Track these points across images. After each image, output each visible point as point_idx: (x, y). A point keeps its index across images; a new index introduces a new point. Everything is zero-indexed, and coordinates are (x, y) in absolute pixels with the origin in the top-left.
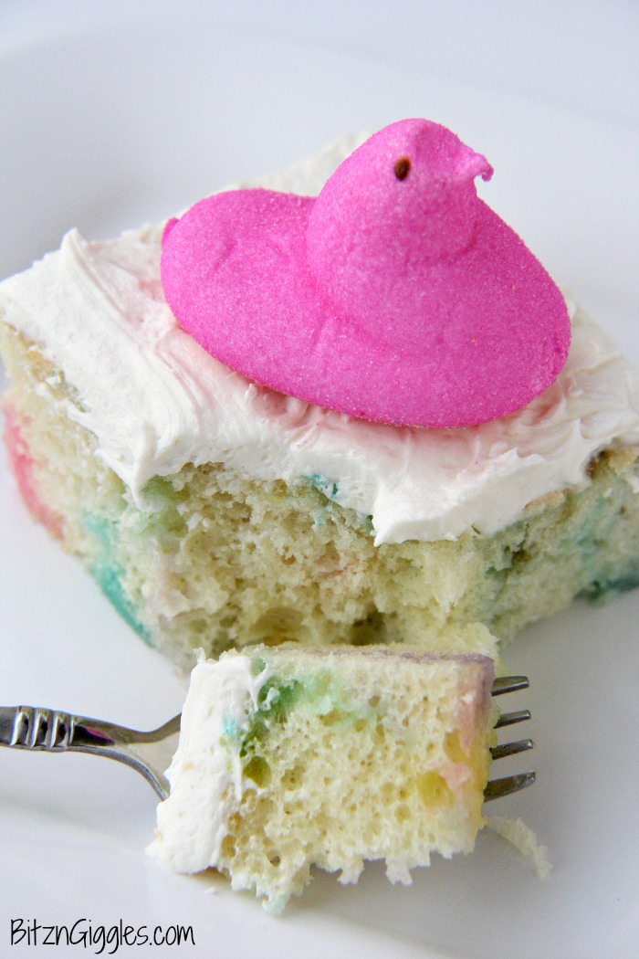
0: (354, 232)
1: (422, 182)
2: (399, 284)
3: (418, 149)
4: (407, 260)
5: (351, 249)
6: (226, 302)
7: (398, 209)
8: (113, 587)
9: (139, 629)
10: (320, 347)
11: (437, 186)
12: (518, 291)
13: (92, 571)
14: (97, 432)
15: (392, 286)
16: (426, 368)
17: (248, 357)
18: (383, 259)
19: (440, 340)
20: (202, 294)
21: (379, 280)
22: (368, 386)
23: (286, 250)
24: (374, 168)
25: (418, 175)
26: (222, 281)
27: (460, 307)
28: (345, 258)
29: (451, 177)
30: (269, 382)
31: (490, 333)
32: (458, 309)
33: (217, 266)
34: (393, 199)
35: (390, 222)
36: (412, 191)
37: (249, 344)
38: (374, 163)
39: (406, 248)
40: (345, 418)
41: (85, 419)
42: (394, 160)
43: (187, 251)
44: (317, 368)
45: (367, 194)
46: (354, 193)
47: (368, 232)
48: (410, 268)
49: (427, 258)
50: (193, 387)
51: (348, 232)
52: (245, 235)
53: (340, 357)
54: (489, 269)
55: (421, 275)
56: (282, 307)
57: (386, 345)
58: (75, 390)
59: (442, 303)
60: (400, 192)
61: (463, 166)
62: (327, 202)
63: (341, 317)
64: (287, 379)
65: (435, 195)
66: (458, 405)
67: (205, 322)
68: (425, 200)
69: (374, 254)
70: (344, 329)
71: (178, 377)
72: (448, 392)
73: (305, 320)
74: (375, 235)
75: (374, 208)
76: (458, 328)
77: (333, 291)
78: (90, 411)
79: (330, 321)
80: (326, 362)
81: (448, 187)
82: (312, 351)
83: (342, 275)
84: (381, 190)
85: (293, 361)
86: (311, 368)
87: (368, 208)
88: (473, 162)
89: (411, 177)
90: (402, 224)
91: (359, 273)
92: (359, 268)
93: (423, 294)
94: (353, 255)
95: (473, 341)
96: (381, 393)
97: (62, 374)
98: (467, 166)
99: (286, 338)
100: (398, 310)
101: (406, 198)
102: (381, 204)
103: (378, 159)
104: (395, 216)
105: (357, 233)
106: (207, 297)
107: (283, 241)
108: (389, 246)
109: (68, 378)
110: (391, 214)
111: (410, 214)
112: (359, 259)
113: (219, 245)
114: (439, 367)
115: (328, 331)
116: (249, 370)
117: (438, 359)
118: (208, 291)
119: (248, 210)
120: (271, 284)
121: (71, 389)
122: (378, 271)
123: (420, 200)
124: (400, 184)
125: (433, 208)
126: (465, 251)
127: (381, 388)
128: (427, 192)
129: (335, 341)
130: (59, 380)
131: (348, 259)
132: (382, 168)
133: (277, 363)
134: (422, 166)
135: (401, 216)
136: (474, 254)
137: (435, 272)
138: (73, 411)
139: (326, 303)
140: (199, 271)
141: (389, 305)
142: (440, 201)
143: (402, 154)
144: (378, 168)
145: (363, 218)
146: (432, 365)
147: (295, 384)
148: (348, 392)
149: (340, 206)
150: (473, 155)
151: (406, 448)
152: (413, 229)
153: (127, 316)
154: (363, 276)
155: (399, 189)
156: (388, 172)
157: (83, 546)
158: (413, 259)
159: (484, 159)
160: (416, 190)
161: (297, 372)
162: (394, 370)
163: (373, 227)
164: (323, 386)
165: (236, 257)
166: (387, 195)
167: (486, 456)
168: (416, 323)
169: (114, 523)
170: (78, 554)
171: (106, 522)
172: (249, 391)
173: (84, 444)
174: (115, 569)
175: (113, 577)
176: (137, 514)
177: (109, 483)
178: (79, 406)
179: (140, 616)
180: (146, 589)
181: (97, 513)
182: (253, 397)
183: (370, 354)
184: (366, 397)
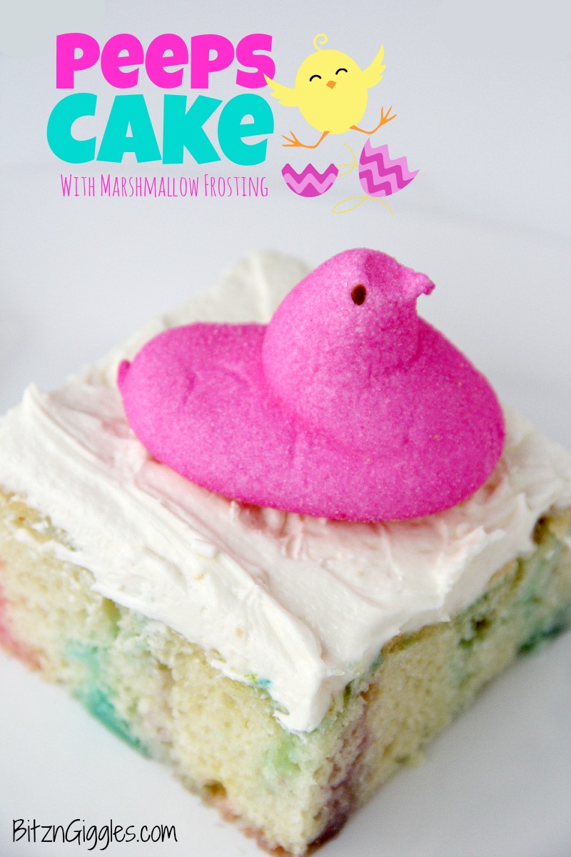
0: (318, 354)
1: (378, 303)
2: (365, 395)
3: (369, 276)
4: (370, 373)
5: (316, 369)
6: (201, 431)
7: (358, 329)
8: (104, 708)
9: (136, 744)
10: (299, 460)
11: (391, 305)
12: (464, 386)
13: (77, 695)
14: (92, 567)
15: (359, 398)
16: (397, 466)
17: (230, 479)
18: (349, 375)
19: (406, 441)
20: (176, 427)
21: (346, 394)
22: (347, 490)
23: (243, 375)
24: (332, 295)
25: (374, 298)
26: (194, 412)
27: (421, 408)
28: (312, 379)
29: (402, 296)
30: (252, 498)
31: (448, 427)
32: (419, 410)
33: (185, 400)
34: (354, 322)
35: (352, 341)
36: (370, 312)
37: (230, 467)
38: (330, 292)
39: (368, 363)
40: (323, 521)
41: (77, 558)
42: (350, 287)
43: (153, 390)
44: (298, 480)
45: (328, 319)
46: (314, 320)
47: (333, 352)
48: (373, 379)
49: (387, 369)
50: (182, 513)
51: (312, 355)
52: (202, 367)
53: (318, 467)
54: (437, 371)
55: (384, 384)
56: (255, 429)
57: (358, 450)
58: (63, 531)
59: (404, 406)
60: (359, 314)
61: (409, 285)
62: (285, 330)
63: (311, 430)
64: (270, 494)
65: (390, 313)
66: (429, 495)
67: (184, 453)
68: (382, 319)
69: (340, 372)
70: (316, 441)
71: (165, 505)
72: (420, 486)
73: (278, 438)
74: (339, 355)
75: (336, 331)
76: (421, 427)
77: (301, 409)
78: (81, 549)
79: (302, 436)
80: (306, 474)
81: (400, 305)
82: (291, 466)
83: (310, 393)
84: (341, 315)
86: (292, 481)
87: (330, 332)
88: (417, 281)
89: (368, 300)
90: (364, 342)
91: (327, 390)
92: (327, 385)
93: (387, 401)
94: (319, 374)
95: (436, 437)
96: (360, 494)
97: (49, 519)
98: (413, 285)
99: (265, 457)
100: (367, 419)
101: (365, 319)
102: (342, 327)
103: (334, 288)
104: (357, 336)
105: (322, 354)
106: (182, 430)
107: (238, 368)
108: (353, 363)
109: (55, 522)
110: (353, 335)
111: (370, 332)
112: (326, 378)
113: (181, 380)
114: (409, 464)
115: (301, 445)
116: (232, 490)
117: (407, 457)
118: (182, 424)
119: (197, 344)
120: (239, 409)
121: (59, 531)
122: (344, 386)
123: (377, 319)
124: (358, 307)
125: (389, 325)
126: (415, 358)
127: (360, 490)
128: (383, 311)
129: (311, 453)
130: (47, 525)
131: (315, 379)
132: (340, 295)
133: (258, 480)
134: (376, 290)
135: (361, 335)
136: (423, 359)
137: (396, 379)
138: (62, 552)
139: (295, 419)
140: (169, 407)
141: (358, 415)
142: (395, 317)
143: (356, 282)
144: (335, 295)
145: (326, 341)
146: (403, 463)
147: (279, 497)
148: (330, 498)
149: (302, 333)
150: (415, 275)
151: (383, 541)
152: (373, 345)
153: (100, 456)
154: (331, 392)
155: (358, 312)
156: (346, 298)
157: (65, 673)
158: (374, 372)
159: (426, 277)
160: (374, 311)
161: (278, 486)
162: (369, 473)
163: (337, 348)
164: (304, 497)
165: (199, 389)
166: (348, 319)
167: (454, 537)
168: (385, 428)
169: (105, 649)
170: (60, 682)
171: (95, 649)
172: (233, 509)
173: (72, 580)
174: (105, 691)
175: (103, 699)
176: (137, 638)
177: (101, 614)
178: (69, 546)
179: (136, 732)
180: (143, 707)
181: (85, 641)
182: (237, 513)
183: (345, 461)
184: (347, 500)
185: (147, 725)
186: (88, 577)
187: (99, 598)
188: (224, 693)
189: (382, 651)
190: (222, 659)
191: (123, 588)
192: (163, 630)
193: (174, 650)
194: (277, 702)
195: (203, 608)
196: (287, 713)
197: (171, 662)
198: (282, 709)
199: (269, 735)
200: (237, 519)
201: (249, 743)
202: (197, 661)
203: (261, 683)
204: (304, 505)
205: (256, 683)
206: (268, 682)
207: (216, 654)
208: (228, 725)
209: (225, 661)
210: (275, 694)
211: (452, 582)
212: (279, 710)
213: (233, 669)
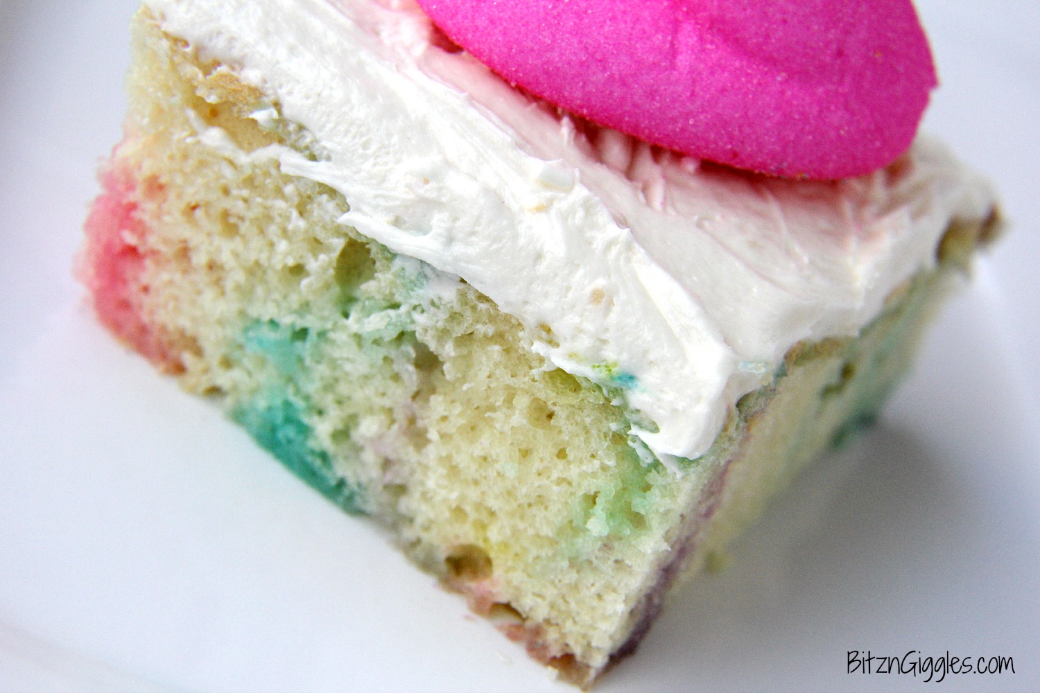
8: (288, 433)
9: (337, 492)
10: (684, 59)
14: (343, 187)
16: (820, 90)
19: (840, 53)
37: (582, 55)
40: (691, 166)
41: (321, 172)
53: (712, 73)
58: (301, 128)
64: (636, 106)
66: (855, 143)
70: (708, 37)
71: (472, 105)
72: (848, 126)
73: (655, 24)
76: (861, 37)
78: (329, 159)
79: (687, 26)
80: (694, 81)
82: (672, 66)
85: (648, 79)
95: (877, 56)
96: (768, 124)
97: (277, 105)
100: (793, 8)
109: (290, 110)
115: (687, 38)
117: (835, 79)
121: (292, 127)
129: (701, 52)
130: (275, 115)
138: (292, 161)
151: (773, 208)
153: (360, 26)
157: (227, 378)
162: (782, 93)
164: (686, 116)
167: (861, 220)
168: (816, 27)
169: (322, 334)
170: (214, 392)
171: (302, 334)
172: (566, 128)
173: (295, 214)
174: (300, 403)
175: (290, 419)
176: (392, 312)
177: (332, 272)
178: (307, 153)
179: (342, 469)
180: (368, 427)
181: (287, 320)
182: (573, 135)
183: (750, 71)
184: (747, 130)
185: (369, 456)
186: (331, 206)
187: (339, 244)
188: (536, 400)
189: (786, 357)
190: (552, 343)
191: (397, 222)
192: (449, 294)
193: (459, 331)
194: (638, 411)
195: (539, 257)
196: (655, 429)
197: (448, 351)
198: (645, 423)
199: (604, 468)
200: (572, 143)
201: (561, 481)
202: (496, 348)
203: (620, 378)
204: (683, 130)
205: (612, 378)
206: (632, 378)
207: (544, 334)
208: (525, 453)
209: (558, 345)
210: (638, 398)
211: (877, 275)
212: (639, 425)
213: (571, 356)
